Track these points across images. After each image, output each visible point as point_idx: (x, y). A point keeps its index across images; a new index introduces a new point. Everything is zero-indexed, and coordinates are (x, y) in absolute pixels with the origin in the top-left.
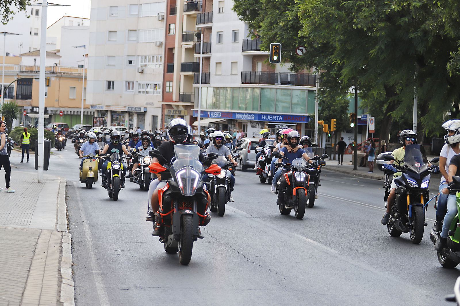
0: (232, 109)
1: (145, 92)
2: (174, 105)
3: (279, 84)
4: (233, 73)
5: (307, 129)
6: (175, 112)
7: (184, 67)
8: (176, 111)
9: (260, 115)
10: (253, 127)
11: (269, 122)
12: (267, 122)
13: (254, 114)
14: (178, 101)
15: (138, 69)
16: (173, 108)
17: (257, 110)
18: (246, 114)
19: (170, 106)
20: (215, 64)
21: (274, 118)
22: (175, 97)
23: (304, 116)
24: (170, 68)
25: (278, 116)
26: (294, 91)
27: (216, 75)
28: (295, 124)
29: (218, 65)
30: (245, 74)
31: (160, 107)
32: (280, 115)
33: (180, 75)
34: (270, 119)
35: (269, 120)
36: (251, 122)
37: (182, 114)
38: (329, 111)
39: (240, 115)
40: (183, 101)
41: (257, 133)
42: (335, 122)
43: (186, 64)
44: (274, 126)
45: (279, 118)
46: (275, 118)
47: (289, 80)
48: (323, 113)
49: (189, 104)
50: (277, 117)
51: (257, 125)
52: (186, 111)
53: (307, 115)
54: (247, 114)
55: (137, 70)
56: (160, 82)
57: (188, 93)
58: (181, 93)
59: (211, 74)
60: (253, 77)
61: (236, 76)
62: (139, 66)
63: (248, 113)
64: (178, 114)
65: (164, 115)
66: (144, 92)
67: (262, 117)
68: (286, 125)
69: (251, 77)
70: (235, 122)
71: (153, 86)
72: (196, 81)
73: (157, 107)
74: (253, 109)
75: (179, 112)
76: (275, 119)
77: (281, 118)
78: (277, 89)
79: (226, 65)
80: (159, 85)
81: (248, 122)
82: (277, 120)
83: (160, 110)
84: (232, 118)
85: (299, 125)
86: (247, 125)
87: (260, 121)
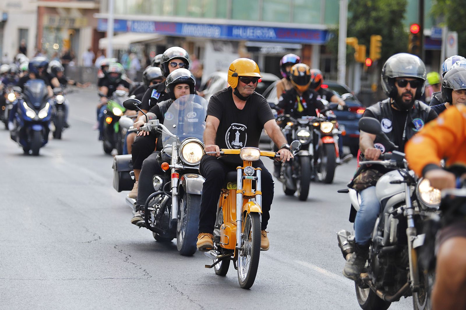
0: (176, 14)
2: (60, 7)
5: (325, 56)
6: (62, 21)
8: (65, 19)
9: (230, 28)
10: (217, 50)
11: (249, 42)
12: (243, 42)
13: (220, 26)
16: (58, 14)
17: (224, 17)
18: (203, 25)
19: (53, 10)
21: (259, 33)
23: (317, 30)
25: (265, 31)
28: (299, 46)
31: (33, 12)
32: (269, 28)
34: (251, 35)
35: (248, 36)
36: (214, 41)
37: (77, 25)
38: (367, 20)
39: (193, 27)
42: (378, 41)
44: (257, 49)
45: (268, 33)
48: (355, 24)
49: (90, 5)
50: (263, 32)
51: (225, 47)
52: (85, 20)
53: (324, 27)
63: (206, 23)
64: (70, 24)
67: (235, 32)
73: (28, 12)
74: (218, 15)
75: (71, 22)
77: (272, 34)
81: (207, 40)
82: (263, 37)
83: (34, 17)
85: (307, 48)
86: (204, 49)
87: (230, 38)
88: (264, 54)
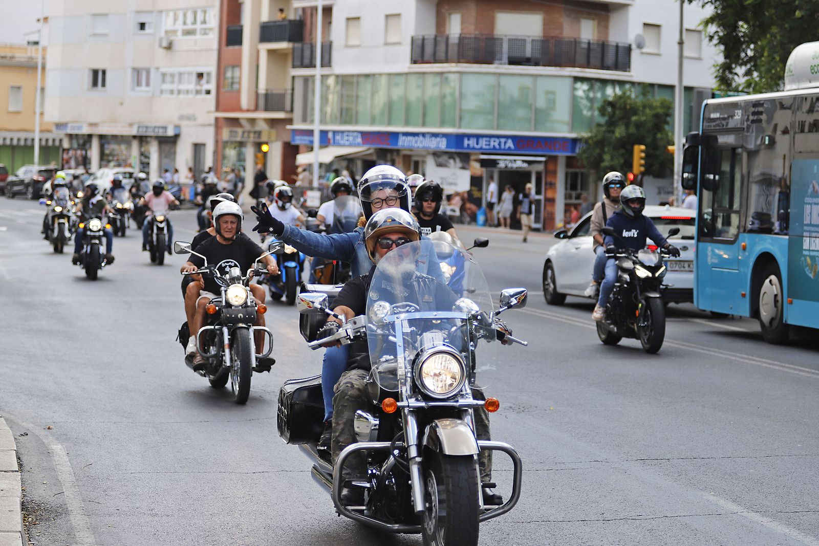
0: (390, 123)
1: (176, 92)
2: (243, 119)
3: (505, 64)
4: (391, 39)
5: (571, 170)
6: (246, 135)
7: (267, 33)
8: (249, 132)
9: (460, 138)
10: (440, 165)
11: (483, 154)
12: (475, 154)
13: (445, 135)
14: (252, 107)
15: (161, 40)
16: (240, 126)
17: (453, 126)
18: (424, 135)
19: (235, 122)
20: (344, 22)
21: (494, 143)
22: (245, 100)
23: (564, 139)
24: (233, 36)
25: (503, 140)
26: (540, 80)
27: (347, 46)
28: (543, 159)
29: (352, 23)
30: (420, 42)
31: (210, 125)
32: (507, 137)
33: (258, 52)
34: (484, 147)
35: (481, 148)
36: (436, 154)
38: (627, 126)
39: (410, 138)
40: (267, 109)
41: (451, 181)
42: (642, 151)
43: (272, 24)
44: (494, 163)
45: (505, 143)
46: (496, 144)
47: (528, 54)
48: (613, 132)
49: (280, 115)
50: (500, 142)
51: (452, 161)
52: (274, 132)
53: (573, 135)
54: (428, 136)
55: (157, 43)
56: (210, 67)
57: (277, 90)
58: (262, 90)
59: (335, 46)
60: (442, 48)
61: (397, 48)
62: (162, 34)
63: (428, 133)
64: (254, 138)
65: (219, 140)
66: (172, 92)
67: (466, 142)
68: (524, 161)
69: (438, 48)
70: (395, 154)
71: (194, 78)
72: (298, 63)
73: (204, 125)
74: (442, 124)
75: (257, 135)
76: (497, 147)
77: (510, 144)
78: (500, 74)
79: (373, 24)
80: (209, 74)
81: (429, 154)
82: (500, 149)
83: (211, 131)
84: (388, 144)
85: (553, 159)
86: (424, 162)
87: (459, 151)
88: (500, 168)
